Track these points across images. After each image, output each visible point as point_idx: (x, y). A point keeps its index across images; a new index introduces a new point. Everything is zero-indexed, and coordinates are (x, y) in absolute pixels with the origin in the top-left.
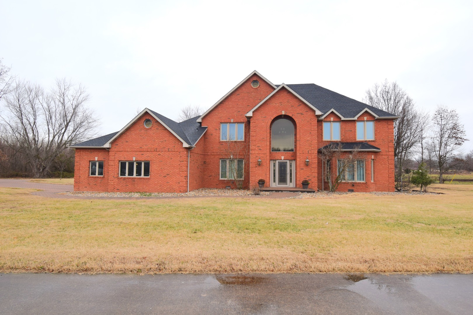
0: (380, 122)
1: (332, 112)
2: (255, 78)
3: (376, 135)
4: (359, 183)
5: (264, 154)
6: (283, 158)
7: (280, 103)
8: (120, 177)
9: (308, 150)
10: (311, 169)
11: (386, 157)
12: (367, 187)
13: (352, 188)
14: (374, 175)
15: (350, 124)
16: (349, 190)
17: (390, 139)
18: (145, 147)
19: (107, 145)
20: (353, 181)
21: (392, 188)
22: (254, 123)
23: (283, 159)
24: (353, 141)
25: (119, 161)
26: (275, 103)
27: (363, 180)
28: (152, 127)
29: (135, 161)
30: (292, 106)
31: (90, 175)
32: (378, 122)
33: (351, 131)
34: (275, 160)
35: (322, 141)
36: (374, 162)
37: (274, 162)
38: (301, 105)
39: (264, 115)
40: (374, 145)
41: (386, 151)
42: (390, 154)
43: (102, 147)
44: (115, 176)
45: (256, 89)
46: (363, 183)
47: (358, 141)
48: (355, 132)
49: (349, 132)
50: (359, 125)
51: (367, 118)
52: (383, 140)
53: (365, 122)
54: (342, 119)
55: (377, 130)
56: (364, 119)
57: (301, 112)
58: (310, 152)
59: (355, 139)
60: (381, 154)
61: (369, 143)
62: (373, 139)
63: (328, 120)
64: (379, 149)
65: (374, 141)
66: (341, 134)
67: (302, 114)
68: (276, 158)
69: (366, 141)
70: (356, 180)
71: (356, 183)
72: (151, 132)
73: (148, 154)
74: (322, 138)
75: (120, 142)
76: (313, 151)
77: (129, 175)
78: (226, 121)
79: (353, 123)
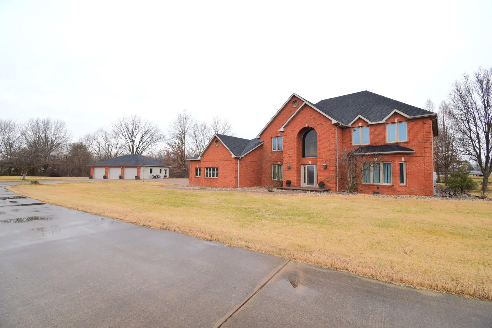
0: (414, 122)
1: (360, 118)
2: (294, 99)
3: (409, 136)
4: (384, 186)
5: (293, 160)
6: (310, 162)
7: (304, 117)
8: (206, 177)
9: (327, 155)
10: (329, 172)
11: (421, 159)
12: (394, 190)
13: (377, 190)
14: (406, 177)
15: (379, 127)
16: (374, 192)
17: (426, 139)
18: (216, 159)
19: (199, 159)
20: (379, 184)
21: (429, 192)
22: (285, 136)
23: (310, 164)
24: (383, 144)
25: (205, 168)
26: (300, 118)
27: (391, 183)
28: (219, 145)
29: (212, 167)
30: (314, 119)
31: (196, 176)
32: (411, 122)
33: (381, 134)
34: (305, 165)
35: (351, 146)
36: (406, 164)
37: (304, 166)
38: (321, 117)
39: (292, 129)
40: (407, 147)
41: (421, 152)
42: (426, 156)
43: (197, 159)
44: (203, 177)
45: (296, 107)
46: (389, 186)
47: (388, 144)
48: (385, 135)
49: (378, 135)
50: (389, 127)
51: (398, 120)
52: (418, 141)
53: (397, 123)
54: (369, 124)
55: (410, 131)
56: (395, 121)
57: (320, 123)
58: (328, 157)
59: (385, 142)
60: (415, 155)
61: (401, 145)
62: (406, 140)
63: (357, 125)
64: (413, 150)
65: (406, 142)
66: (370, 138)
67: (321, 124)
68: (305, 163)
69: (397, 143)
70: (382, 183)
71: (381, 186)
72: (218, 149)
73: (217, 163)
74: (351, 143)
75: (205, 156)
76: (331, 155)
77: (209, 176)
78: (275, 136)
79: (382, 126)
